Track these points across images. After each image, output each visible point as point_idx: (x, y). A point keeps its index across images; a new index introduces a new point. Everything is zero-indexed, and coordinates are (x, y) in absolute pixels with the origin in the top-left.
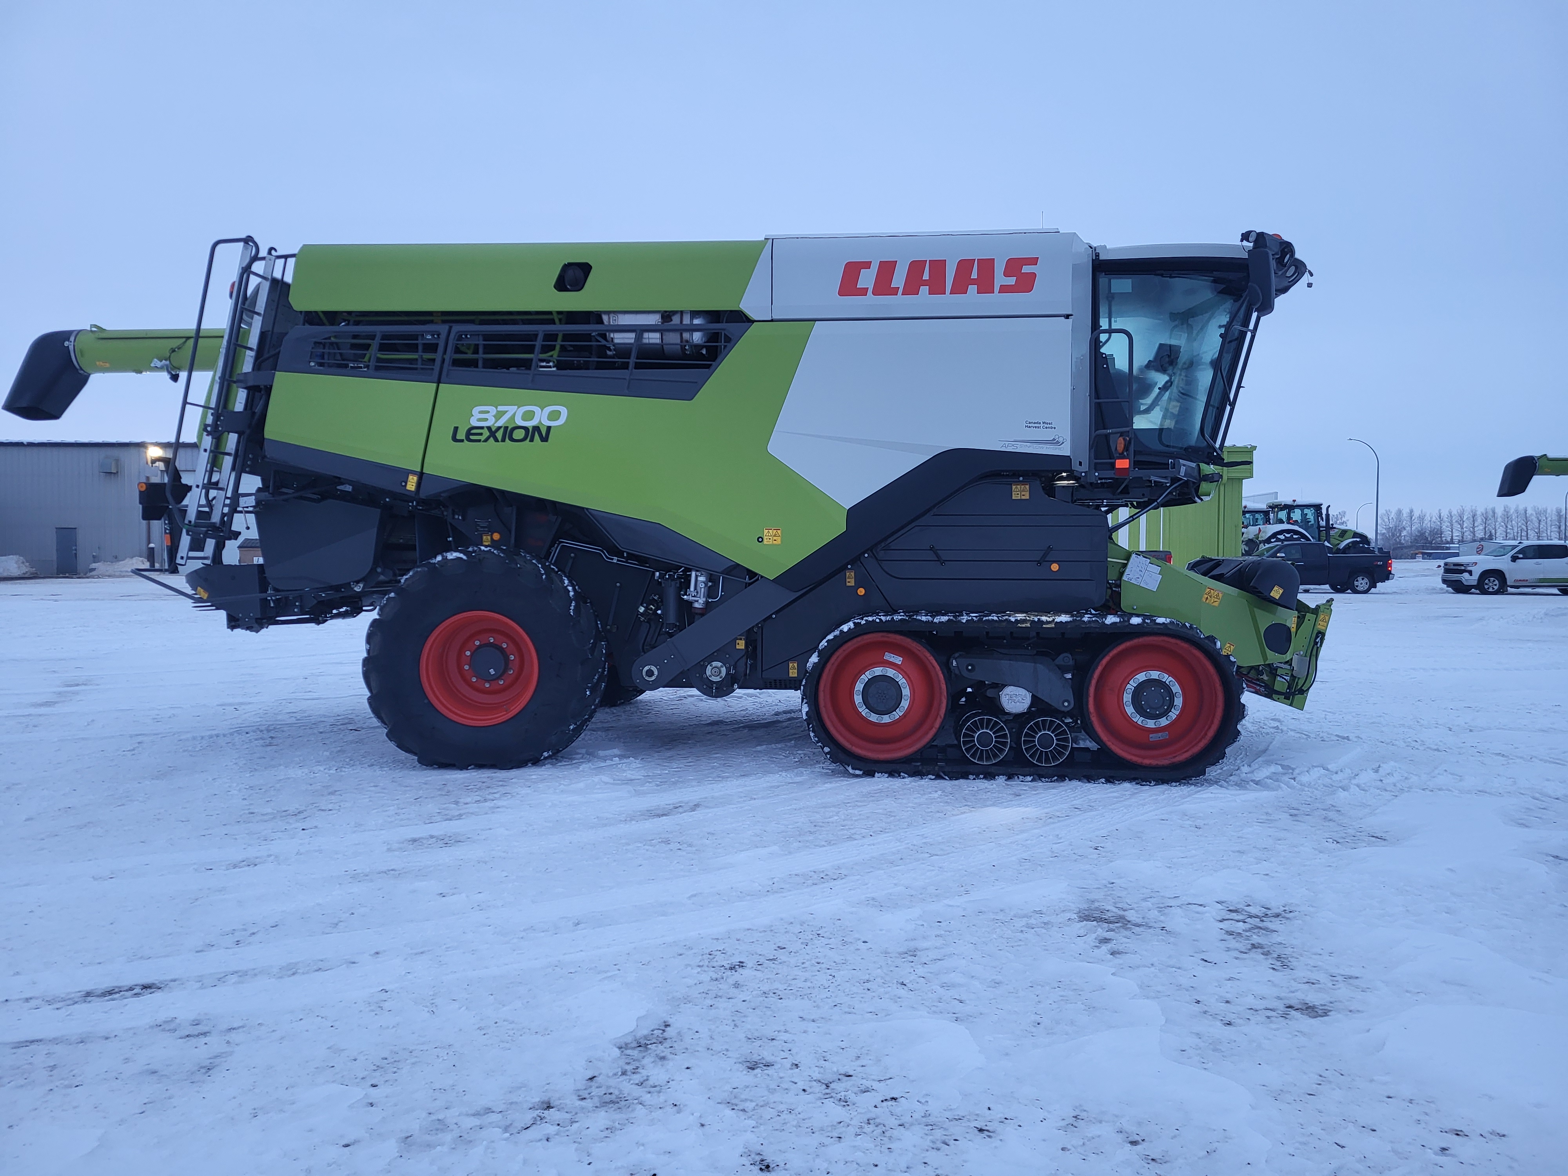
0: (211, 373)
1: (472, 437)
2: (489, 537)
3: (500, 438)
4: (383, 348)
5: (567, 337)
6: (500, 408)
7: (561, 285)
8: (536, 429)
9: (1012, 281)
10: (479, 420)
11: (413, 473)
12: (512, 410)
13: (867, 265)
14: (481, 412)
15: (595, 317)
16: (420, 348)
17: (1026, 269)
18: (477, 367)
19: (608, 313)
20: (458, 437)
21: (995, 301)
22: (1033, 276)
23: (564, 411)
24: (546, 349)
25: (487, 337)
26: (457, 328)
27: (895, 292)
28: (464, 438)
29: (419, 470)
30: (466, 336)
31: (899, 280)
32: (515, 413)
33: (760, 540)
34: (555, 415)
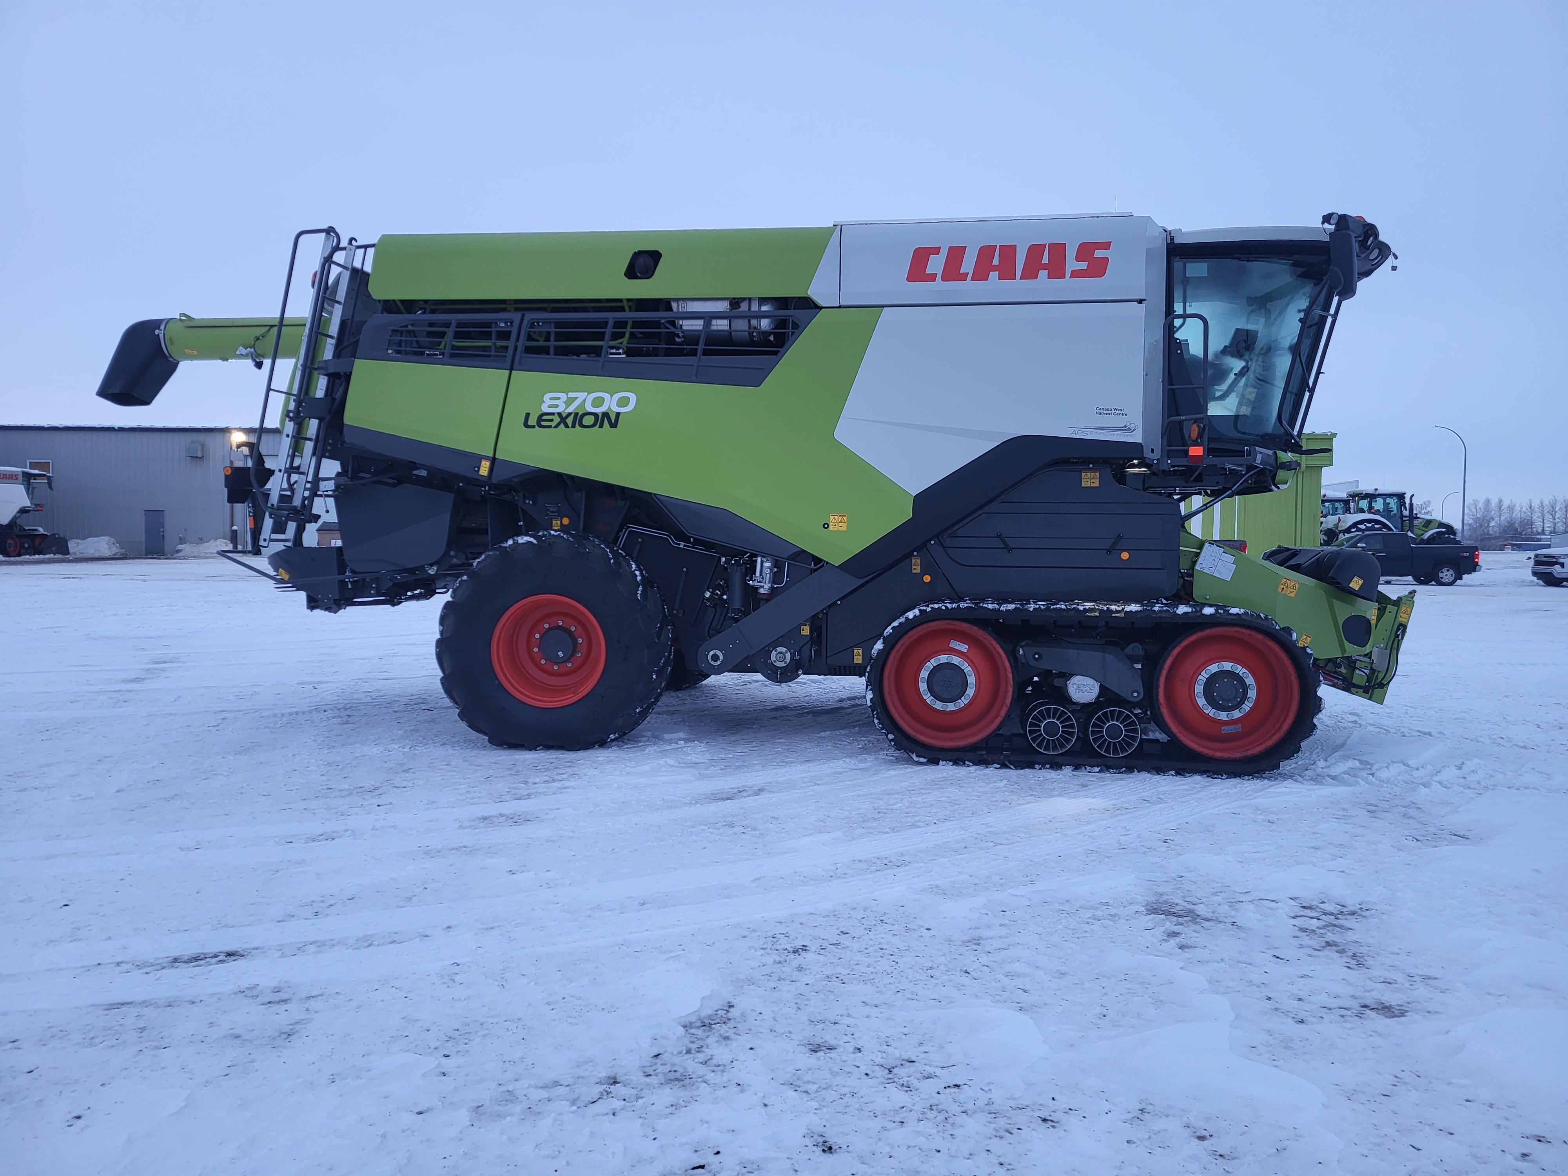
0: (294, 360)
1: (543, 423)
2: (559, 522)
3: (570, 425)
4: (458, 336)
5: (637, 324)
6: (571, 395)
7: (632, 273)
8: (606, 415)
9: (1084, 265)
10: (550, 406)
11: (486, 458)
12: (582, 396)
13: (936, 251)
14: (551, 399)
15: (664, 304)
16: (494, 336)
17: (1098, 254)
18: (548, 354)
19: (677, 300)
20: (530, 423)
21: (1067, 287)
22: (1106, 260)
23: (633, 397)
24: (616, 336)
25: (558, 325)
26: (529, 316)
27: (963, 278)
28: (535, 424)
29: (491, 455)
30: (538, 323)
31: (968, 265)
32: (585, 400)
33: (826, 526)
34: (624, 402)
